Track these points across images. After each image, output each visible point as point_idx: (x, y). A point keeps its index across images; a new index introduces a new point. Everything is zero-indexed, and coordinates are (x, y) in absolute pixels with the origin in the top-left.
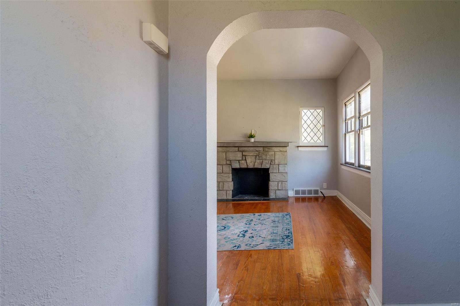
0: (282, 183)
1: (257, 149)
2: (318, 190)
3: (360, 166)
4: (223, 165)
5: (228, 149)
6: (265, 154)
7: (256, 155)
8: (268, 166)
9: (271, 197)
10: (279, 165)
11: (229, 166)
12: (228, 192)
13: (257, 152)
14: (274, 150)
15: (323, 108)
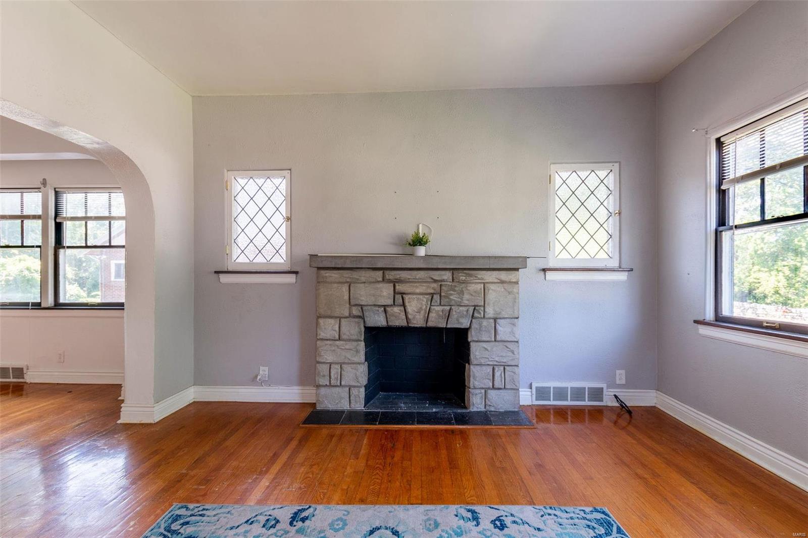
0: (504, 369)
1: (436, 275)
2: (602, 388)
4: (340, 318)
5: (355, 275)
6: (456, 289)
7: (432, 291)
8: (464, 323)
9: (473, 409)
10: (495, 320)
11: (357, 320)
12: (354, 392)
13: (435, 285)
14: (482, 279)
15: (617, 165)
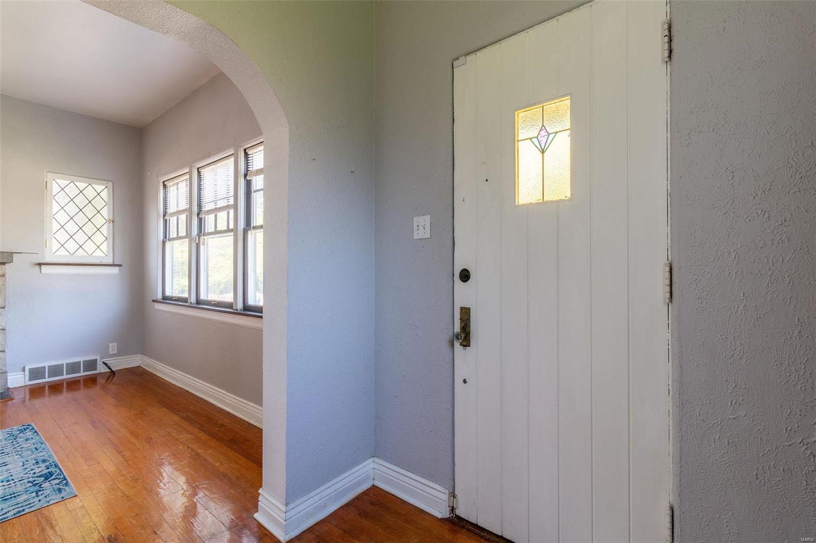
3: (198, 302)
15: (110, 184)
